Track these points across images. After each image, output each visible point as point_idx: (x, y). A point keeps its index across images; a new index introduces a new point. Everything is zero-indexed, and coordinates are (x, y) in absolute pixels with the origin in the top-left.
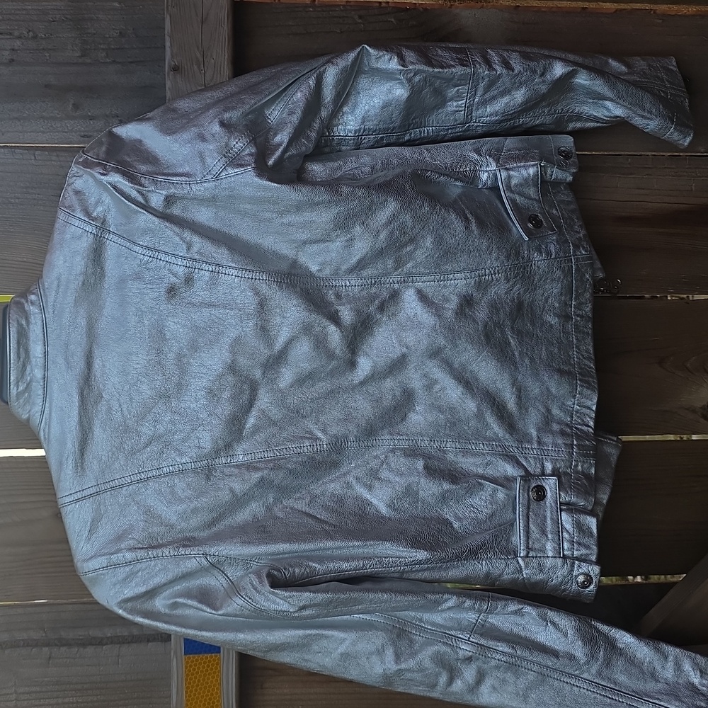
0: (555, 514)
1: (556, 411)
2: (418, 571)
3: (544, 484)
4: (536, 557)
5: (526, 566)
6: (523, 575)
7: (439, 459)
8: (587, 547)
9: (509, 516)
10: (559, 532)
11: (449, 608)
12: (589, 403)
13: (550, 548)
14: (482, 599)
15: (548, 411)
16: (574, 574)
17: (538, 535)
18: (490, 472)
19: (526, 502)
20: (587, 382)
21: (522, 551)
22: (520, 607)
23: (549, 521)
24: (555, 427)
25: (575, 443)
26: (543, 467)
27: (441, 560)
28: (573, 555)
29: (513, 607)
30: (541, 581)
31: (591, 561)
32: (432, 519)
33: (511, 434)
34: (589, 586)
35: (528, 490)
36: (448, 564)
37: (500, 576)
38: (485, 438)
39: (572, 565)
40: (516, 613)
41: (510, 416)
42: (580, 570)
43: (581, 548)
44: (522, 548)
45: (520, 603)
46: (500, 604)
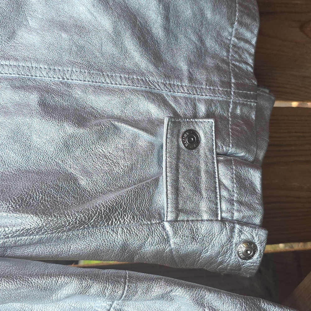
0: (210, 166)
1: (210, 43)
2: (24, 245)
3: (197, 129)
4: (188, 221)
5: (175, 233)
6: (170, 245)
7: (61, 95)
8: (250, 207)
9: (154, 169)
10: (216, 188)
11: (68, 297)
12: (248, 35)
13: (204, 209)
14: (115, 281)
15: (202, 41)
16: (234, 241)
17: (189, 193)
18: (129, 113)
19: (175, 151)
20: (246, 7)
21: (169, 214)
22: (169, 289)
23: (203, 174)
24: (210, 62)
25: (233, 81)
26: (195, 107)
27: (59, 228)
28: (232, 217)
29: (158, 289)
30: (194, 253)
31: (255, 224)
32: (48, 173)
33: (156, 66)
34: (253, 256)
35: (178, 136)
36: (70, 233)
37: (141, 247)
38: (123, 70)
39: (232, 230)
40: (162, 297)
41: (156, 42)
42: (242, 237)
43: (243, 208)
44: (169, 209)
45: (168, 283)
46: (141, 287)
